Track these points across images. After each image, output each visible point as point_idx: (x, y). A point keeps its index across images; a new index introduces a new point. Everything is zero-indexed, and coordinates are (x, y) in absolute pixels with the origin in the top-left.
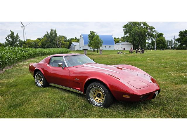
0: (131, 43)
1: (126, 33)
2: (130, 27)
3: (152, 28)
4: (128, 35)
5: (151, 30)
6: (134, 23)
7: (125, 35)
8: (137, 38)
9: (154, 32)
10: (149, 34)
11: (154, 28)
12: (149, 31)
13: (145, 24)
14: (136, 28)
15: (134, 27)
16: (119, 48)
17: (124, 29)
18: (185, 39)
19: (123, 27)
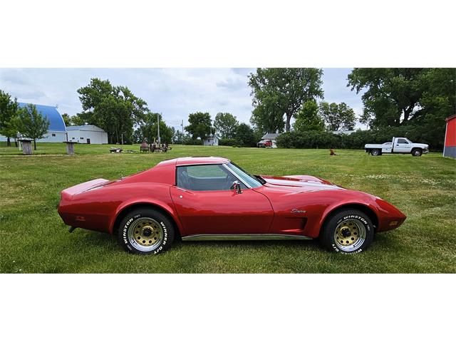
0: (103, 128)
1: (87, 105)
2: (96, 94)
3: (141, 103)
4: (92, 109)
5: (141, 106)
6: (104, 88)
7: (86, 110)
8: (116, 119)
9: (145, 109)
10: (136, 113)
11: (146, 104)
12: (137, 107)
13: (127, 93)
14: (111, 99)
15: (104, 95)
16: (73, 138)
17: (81, 96)
18: (198, 127)
19: (78, 91)
